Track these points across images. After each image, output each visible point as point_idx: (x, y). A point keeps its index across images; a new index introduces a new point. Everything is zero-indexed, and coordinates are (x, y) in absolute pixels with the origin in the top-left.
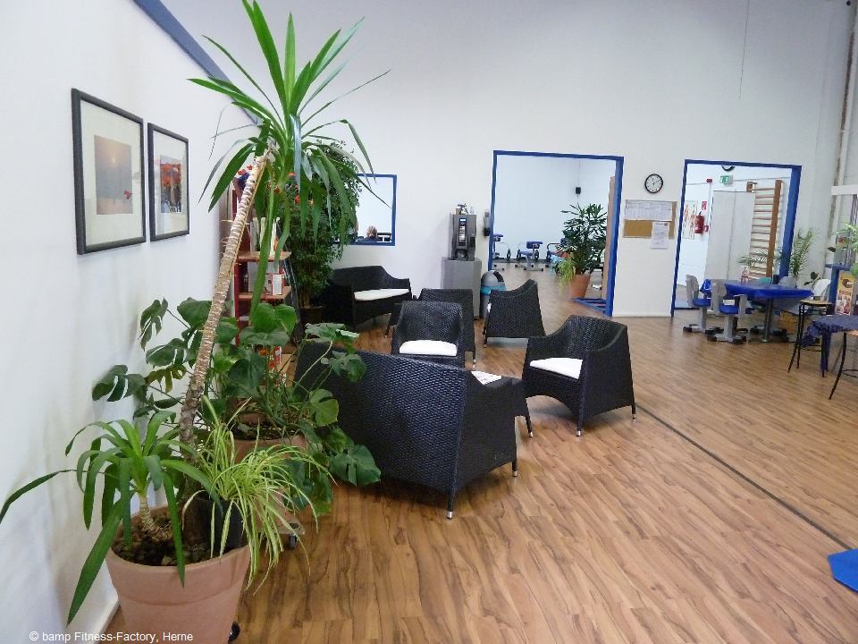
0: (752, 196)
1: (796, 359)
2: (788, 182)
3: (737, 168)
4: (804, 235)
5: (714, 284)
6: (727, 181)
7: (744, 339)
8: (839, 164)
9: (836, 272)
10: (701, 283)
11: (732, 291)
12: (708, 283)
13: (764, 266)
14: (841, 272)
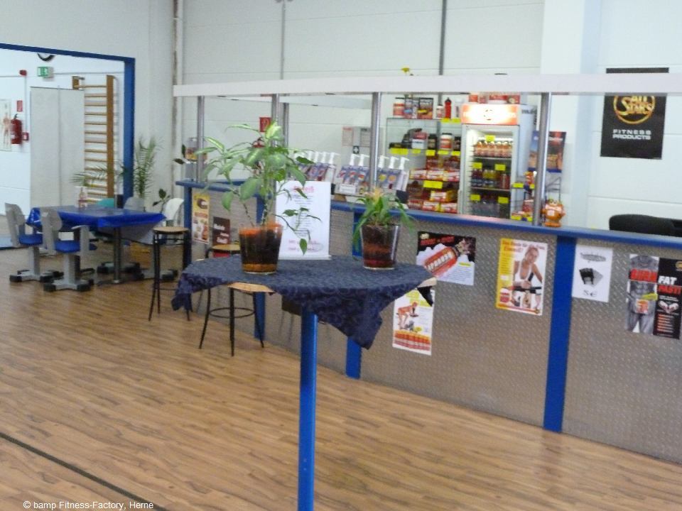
0: (79, 94)
1: (156, 302)
2: (121, 78)
3: (57, 57)
4: (146, 145)
5: (44, 215)
6: (46, 74)
7: (91, 282)
8: (175, 59)
9: (188, 190)
10: (26, 213)
11: (69, 221)
12: (36, 212)
13: (104, 184)
14: (194, 190)
